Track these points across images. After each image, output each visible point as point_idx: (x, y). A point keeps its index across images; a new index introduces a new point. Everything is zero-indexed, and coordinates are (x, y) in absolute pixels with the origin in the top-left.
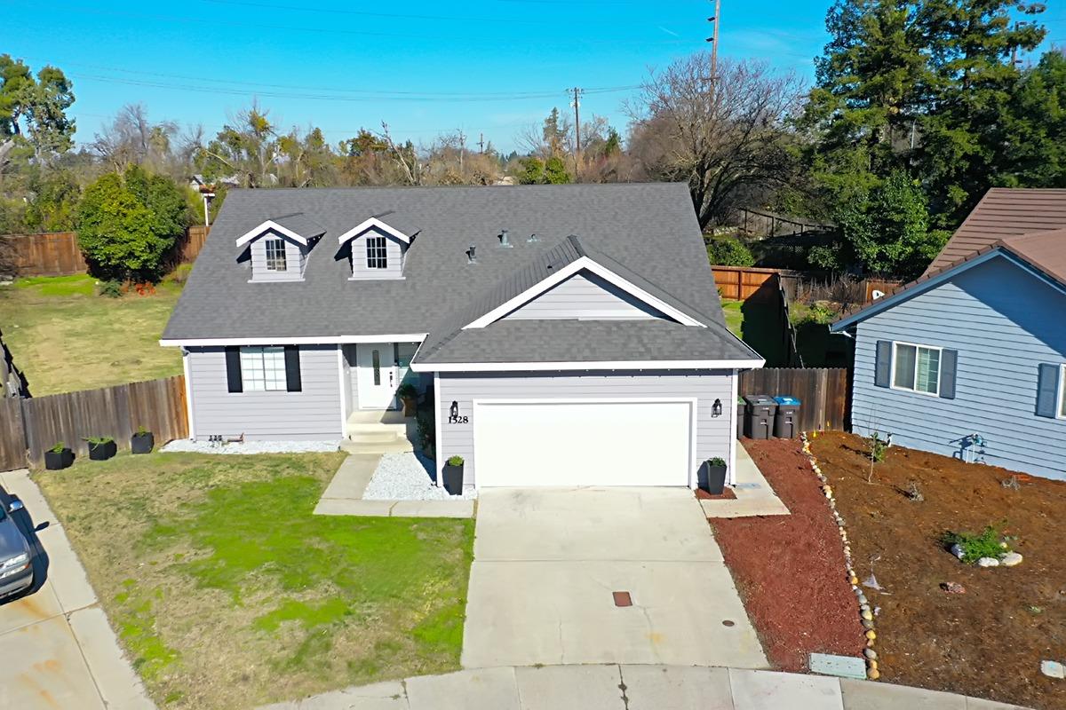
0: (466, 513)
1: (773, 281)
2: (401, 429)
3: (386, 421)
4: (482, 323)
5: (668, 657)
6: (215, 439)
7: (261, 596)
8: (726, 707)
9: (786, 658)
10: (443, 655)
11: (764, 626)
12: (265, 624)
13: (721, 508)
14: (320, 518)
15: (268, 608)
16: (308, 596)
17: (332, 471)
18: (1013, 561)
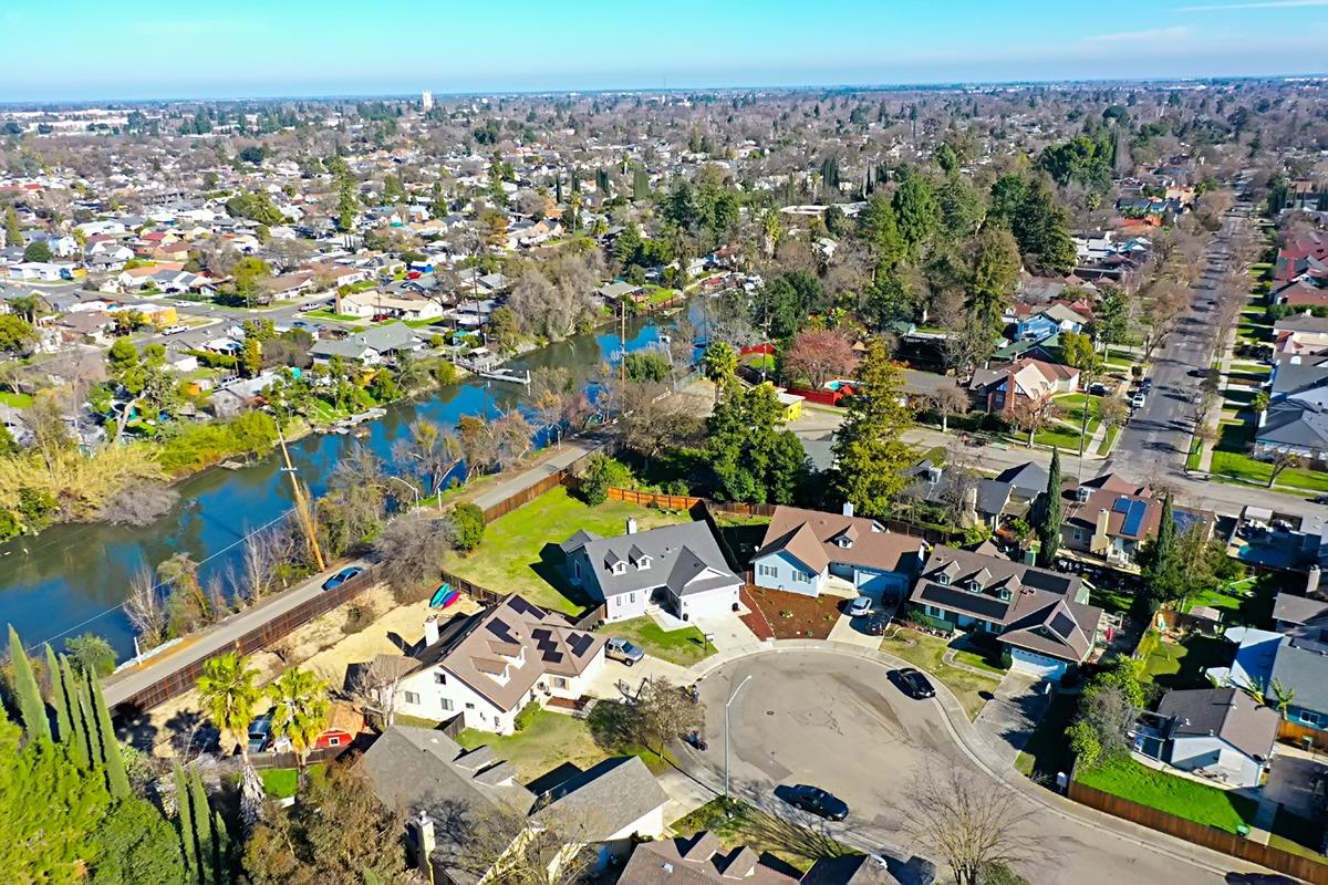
0: (694, 625)
1: (700, 502)
2: (658, 605)
3: (653, 604)
4: (688, 584)
5: (746, 644)
6: (615, 618)
7: (677, 649)
8: (758, 648)
9: (763, 640)
10: (714, 650)
11: (757, 635)
12: (684, 653)
13: (740, 614)
14: (667, 633)
15: (681, 651)
16: (685, 647)
17: (653, 621)
18: (791, 615)
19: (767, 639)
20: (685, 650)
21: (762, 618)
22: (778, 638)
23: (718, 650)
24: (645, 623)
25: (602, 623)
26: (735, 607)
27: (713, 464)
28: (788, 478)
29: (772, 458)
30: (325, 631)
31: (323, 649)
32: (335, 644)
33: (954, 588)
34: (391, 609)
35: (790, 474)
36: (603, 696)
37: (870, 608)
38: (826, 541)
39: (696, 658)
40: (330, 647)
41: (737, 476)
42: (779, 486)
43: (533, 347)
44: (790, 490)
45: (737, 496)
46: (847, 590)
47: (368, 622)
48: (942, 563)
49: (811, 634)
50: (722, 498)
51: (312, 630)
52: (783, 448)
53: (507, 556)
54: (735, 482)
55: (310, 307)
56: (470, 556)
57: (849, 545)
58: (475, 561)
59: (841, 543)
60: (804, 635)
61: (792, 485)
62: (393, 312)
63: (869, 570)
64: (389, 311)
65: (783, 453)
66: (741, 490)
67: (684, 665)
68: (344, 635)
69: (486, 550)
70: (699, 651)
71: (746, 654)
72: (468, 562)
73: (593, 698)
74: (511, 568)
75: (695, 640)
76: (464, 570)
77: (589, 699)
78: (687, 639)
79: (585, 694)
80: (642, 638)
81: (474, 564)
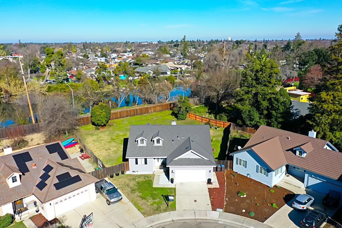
0: (174, 187)
1: (230, 125)
2: (162, 170)
3: (160, 169)
4: (176, 159)
5: (200, 209)
6: (133, 172)
7: (150, 201)
8: (206, 215)
9: (214, 209)
10: (174, 208)
11: (212, 205)
12: (152, 205)
13: (210, 186)
14: (154, 188)
15: (152, 202)
16: (156, 201)
17: (153, 178)
18: (245, 196)
19: (218, 210)
20: (154, 203)
21: (224, 193)
22: (226, 211)
23: (176, 209)
24: (147, 179)
25: (123, 173)
26: (209, 182)
34: (38, 144)
36: (66, 223)
37: (311, 206)
38: (287, 150)
39: (158, 210)
41: (249, 112)
45: (248, 123)
46: (297, 187)
49: (253, 214)
50: (241, 123)
53: (118, 133)
54: (248, 115)
56: (101, 130)
57: (304, 155)
58: (101, 132)
59: (298, 153)
60: (247, 214)
62: (175, 69)
63: (316, 176)
65: (277, 100)
67: (144, 214)
69: (111, 128)
70: (164, 206)
71: (194, 218)
72: (98, 132)
73: (60, 223)
74: (114, 138)
75: (167, 198)
76: (92, 135)
77: (56, 223)
78: (162, 195)
79: (58, 218)
80: (136, 187)
81: (99, 133)
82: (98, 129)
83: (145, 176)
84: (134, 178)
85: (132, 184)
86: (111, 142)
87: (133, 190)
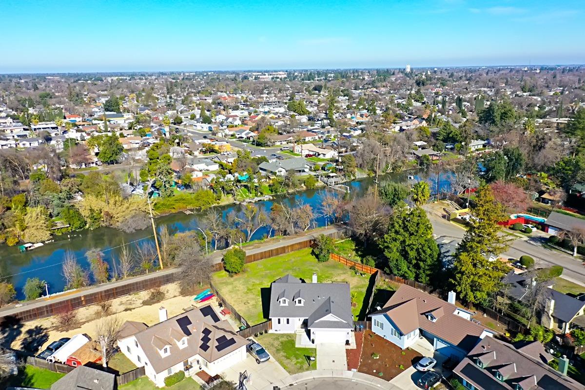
0: (315, 347)
1: (377, 272)
2: (304, 330)
3: (302, 328)
4: (317, 321)
5: (338, 369)
6: (276, 330)
7: (294, 360)
8: (342, 374)
9: (349, 369)
10: (315, 368)
11: (348, 365)
12: (295, 364)
13: (349, 347)
14: (297, 348)
15: (295, 362)
16: (299, 360)
17: (295, 338)
18: (378, 358)
19: (352, 370)
20: (298, 362)
21: (360, 354)
22: (359, 371)
23: (317, 368)
24: (289, 338)
25: (266, 332)
26: (347, 343)
27: (384, 251)
28: (427, 268)
29: (419, 254)
30: (134, 301)
31: (126, 310)
32: (134, 309)
33: (486, 372)
34: (175, 297)
35: (428, 266)
36: (227, 379)
37: (433, 368)
38: (422, 314)
39: (301, 369)
40: (130, 309)
41: (397, 260)
42: (421, 271)
43: (365, 176)
44: (427, 275)
45: (396, 272)
46: (428, 350)
47: (158, 301)
48: (485, 350)
49: (381, 374)
50: (388, 271)
51: (128, 299)
52: (424, 249)
53: (254, 281)
54: (395, 264)
55: (285, 149)
56: (235, 277)
57: (434, 321)
58: (235, 280)
59: (429, 317)
60: (376, 375)
61: (428, 272)
62: (316, 154)
63: (443, 341)
64: (314, 153)
65: (424, 252)
66: (399, 270)
67: (289, 372)
68: (142, 305)
69: (246, 275)
70: (306, 365)
71: (332, 376)
72: (232, 279)
73: (222, 378)
74: (251, 288)
75: (308, 358)
76: (227, 284)
77: (218, 378)
78: (304, 356)
79: (219, 374)
80: (280, 347)
81: (234, 281)
82: (232, 276)
83: (288, 335)
84: (277, 337)
85: (276, 343)
86: (248, 293)
87: (278, 350)
